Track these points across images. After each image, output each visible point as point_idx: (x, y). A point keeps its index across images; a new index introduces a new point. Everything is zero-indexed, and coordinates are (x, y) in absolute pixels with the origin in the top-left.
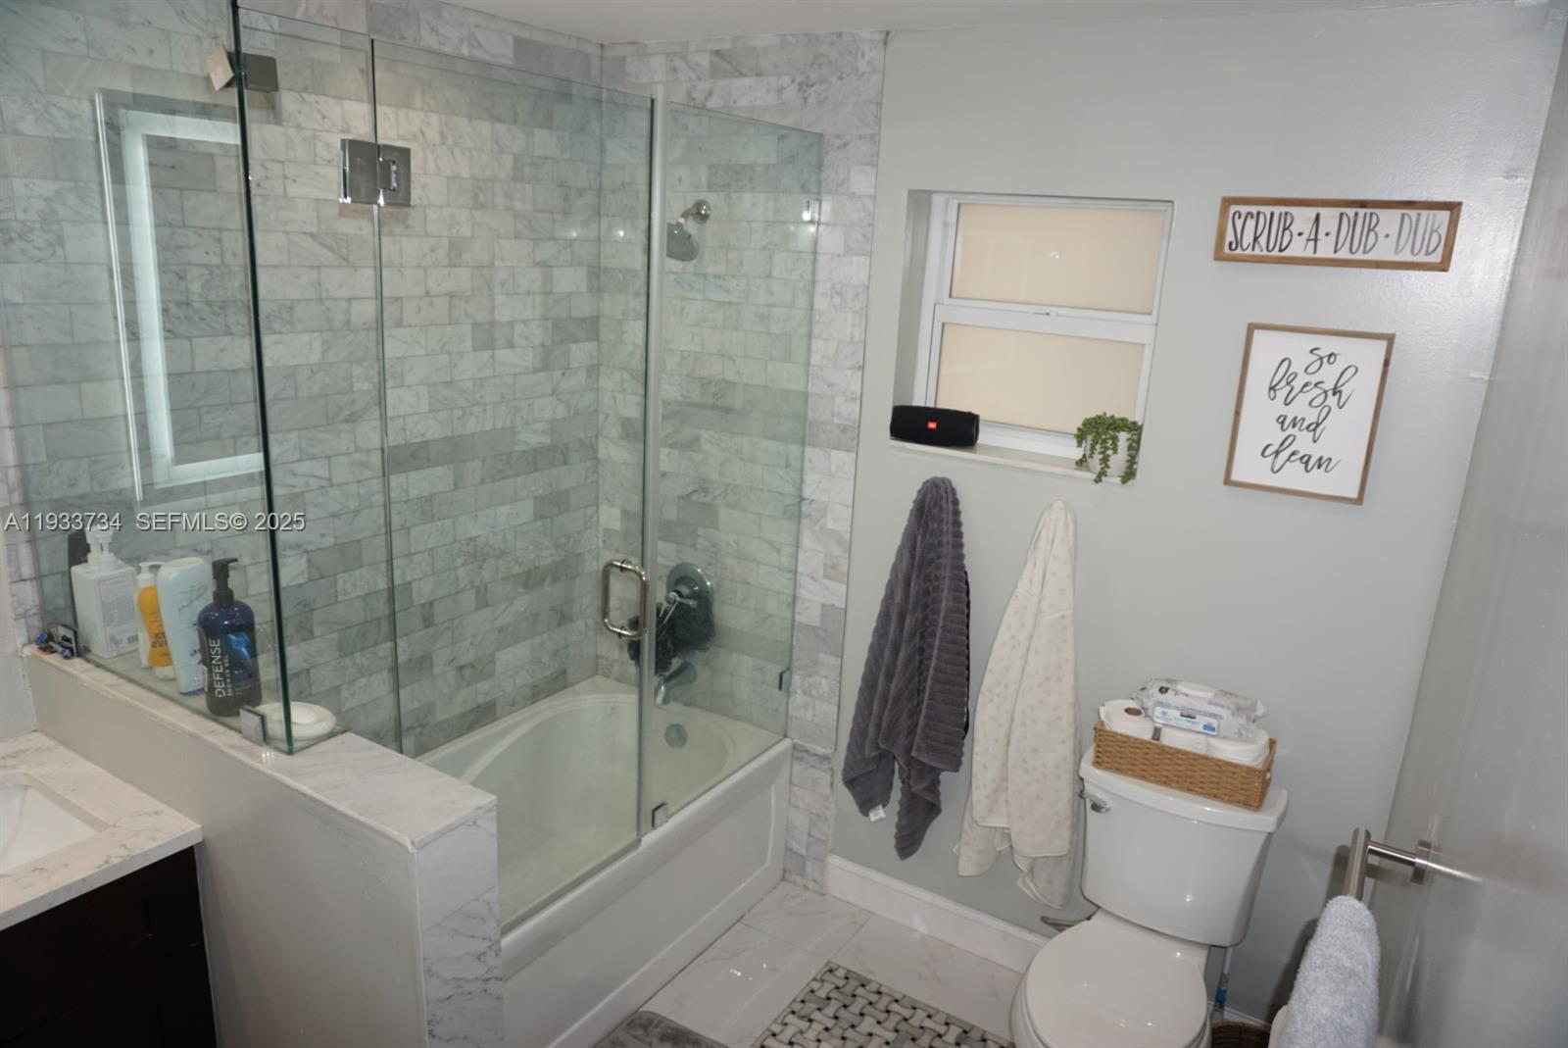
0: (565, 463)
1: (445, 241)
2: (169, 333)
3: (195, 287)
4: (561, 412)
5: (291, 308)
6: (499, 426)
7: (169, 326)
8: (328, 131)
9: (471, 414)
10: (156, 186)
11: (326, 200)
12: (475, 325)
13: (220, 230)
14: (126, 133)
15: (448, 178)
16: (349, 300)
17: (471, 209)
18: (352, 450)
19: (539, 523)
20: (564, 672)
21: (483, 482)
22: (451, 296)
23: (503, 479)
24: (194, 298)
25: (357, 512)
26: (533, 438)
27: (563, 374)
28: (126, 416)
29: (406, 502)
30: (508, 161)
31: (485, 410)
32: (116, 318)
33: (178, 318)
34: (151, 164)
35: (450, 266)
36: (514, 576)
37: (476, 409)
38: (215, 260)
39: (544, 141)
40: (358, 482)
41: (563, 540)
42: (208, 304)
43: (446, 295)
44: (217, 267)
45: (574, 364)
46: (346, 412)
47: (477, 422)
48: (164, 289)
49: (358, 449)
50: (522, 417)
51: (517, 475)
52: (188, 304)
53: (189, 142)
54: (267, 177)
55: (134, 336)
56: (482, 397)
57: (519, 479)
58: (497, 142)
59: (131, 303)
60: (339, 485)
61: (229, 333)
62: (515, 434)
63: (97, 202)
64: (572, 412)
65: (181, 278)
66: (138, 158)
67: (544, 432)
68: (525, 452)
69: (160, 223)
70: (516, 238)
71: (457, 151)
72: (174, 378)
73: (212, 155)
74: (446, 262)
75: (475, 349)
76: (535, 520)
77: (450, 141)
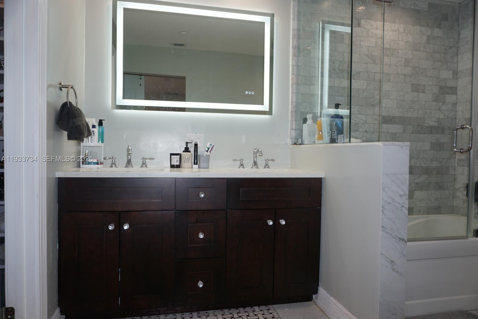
0: (443, 133)
1: (404, 59)
2: (330, 76)
3: (337, 66)
4: (442, 116)
5: (359, 73)
6: (419, 116)
7: (330, 75)
8: (372, 29)
9: (410, 111)
10: (331, 42)
11: (370, 46)
12: (412, 85)
13: (344, 52)
14: (326, 30)
15: (406, 42)
16: (375, 73)
17: (413, 51)
18: (373, 114)
19: (432, 151)
20: (440, 207)
21: (413, 133)
22: (405, 75)
23: (420, 133)
24: (336, 68)
25: (373, 132)
26: (431, 122)
27: (443, 104)
28: (318, 95)
29: (388, 133)
30: (425, 38)
31: (414, 111)
32: (319, 71)
33: (332, 73)
34: (330, 37)
35: (405, 66)
36: (422, 166)
37: (411, 110)
38: (342, 59)
39: (437, 32)
40: (374, 124)
41: (441, 160)
42: (339, 70)
43: (403, 74)
44: (342, 61)
45: (447, 101)
46: (372, 104)
47: (412, 114)
48: (330, 65)
49: (374, 115)
50: (427, 115)
51: (425, 133)
52: (335, 70)
53: (339, 32)
54: (356, 40)
55: (322, 76)
56: (414, 106)
57: (425, 135)
58: (421, 32)
59: (322, 68)
60: (368, 123)
61: (343, 78)
62: (424, 120)
63: (318, 45)
64: (446, 117)
65: (334, 63)
66: (327, 35)
67: (435, 122)
68: (428, 126)
69: (331, 50)
70: (427, 60)
71: (409, 34)
72: (330, 87)
73: (343, 35)
74: (404, 65)
75: (412, 91)
76: (431, 150)
77: (406, 32)
